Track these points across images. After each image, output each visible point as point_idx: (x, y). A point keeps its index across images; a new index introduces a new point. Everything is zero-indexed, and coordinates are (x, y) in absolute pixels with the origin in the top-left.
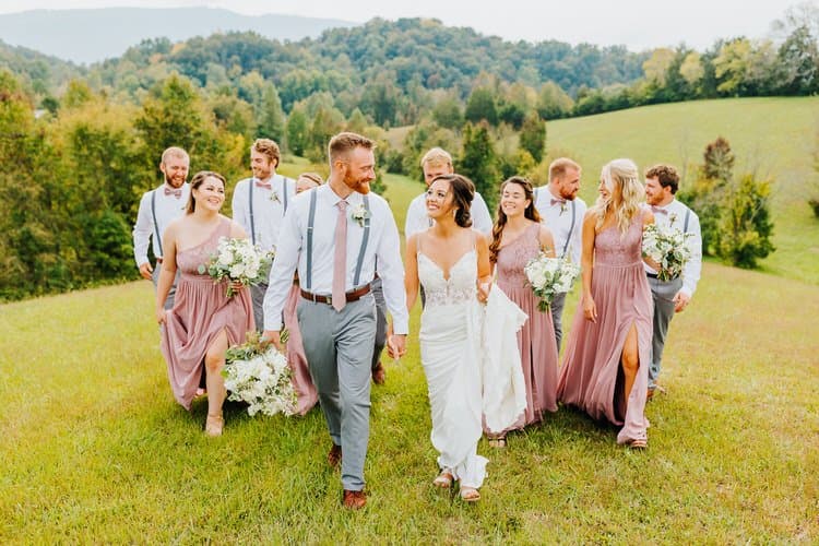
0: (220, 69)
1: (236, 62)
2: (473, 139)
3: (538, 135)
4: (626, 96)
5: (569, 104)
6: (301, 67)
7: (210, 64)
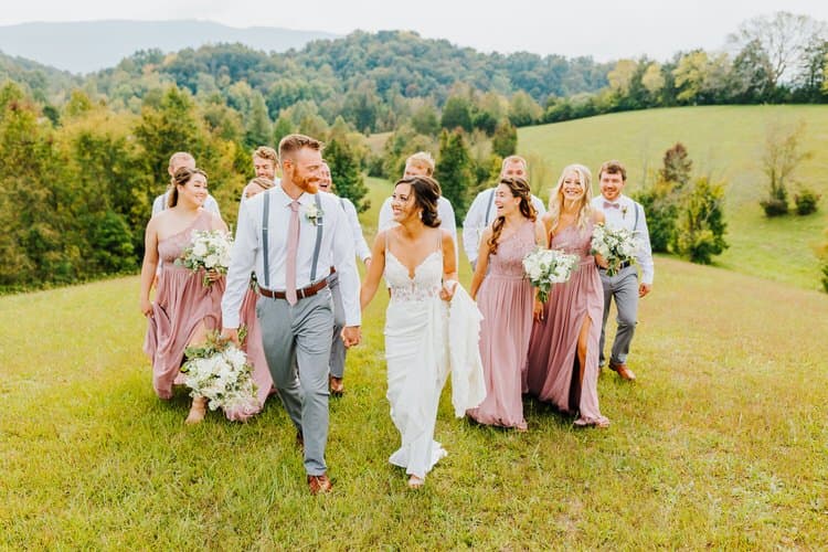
0: (210, 79)
1: (225, 72)
2: (448, 145)
3: (510, 140)
4: (592, 105)
5: (539, 113)
6: (287, 77)
7: (200, 74)
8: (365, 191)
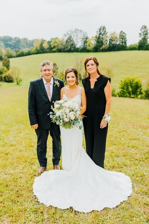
3: (8, 63)
4: (30, 52)
5: (14, 54)
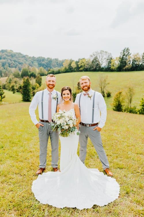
2: (25, 81)
3: (40, 80)
4: (59, 71)
5: (46, 73)
8: (4, 93)
